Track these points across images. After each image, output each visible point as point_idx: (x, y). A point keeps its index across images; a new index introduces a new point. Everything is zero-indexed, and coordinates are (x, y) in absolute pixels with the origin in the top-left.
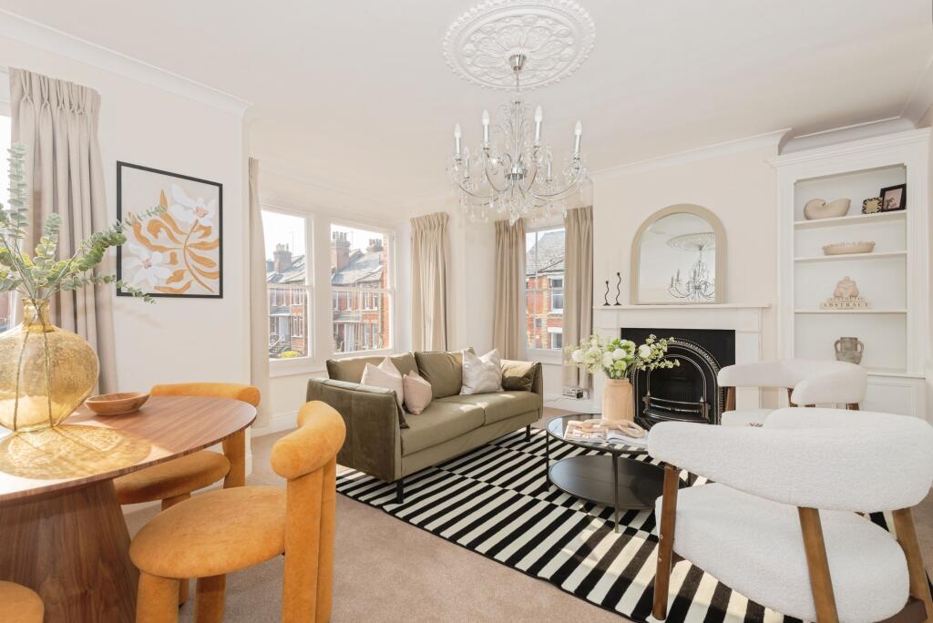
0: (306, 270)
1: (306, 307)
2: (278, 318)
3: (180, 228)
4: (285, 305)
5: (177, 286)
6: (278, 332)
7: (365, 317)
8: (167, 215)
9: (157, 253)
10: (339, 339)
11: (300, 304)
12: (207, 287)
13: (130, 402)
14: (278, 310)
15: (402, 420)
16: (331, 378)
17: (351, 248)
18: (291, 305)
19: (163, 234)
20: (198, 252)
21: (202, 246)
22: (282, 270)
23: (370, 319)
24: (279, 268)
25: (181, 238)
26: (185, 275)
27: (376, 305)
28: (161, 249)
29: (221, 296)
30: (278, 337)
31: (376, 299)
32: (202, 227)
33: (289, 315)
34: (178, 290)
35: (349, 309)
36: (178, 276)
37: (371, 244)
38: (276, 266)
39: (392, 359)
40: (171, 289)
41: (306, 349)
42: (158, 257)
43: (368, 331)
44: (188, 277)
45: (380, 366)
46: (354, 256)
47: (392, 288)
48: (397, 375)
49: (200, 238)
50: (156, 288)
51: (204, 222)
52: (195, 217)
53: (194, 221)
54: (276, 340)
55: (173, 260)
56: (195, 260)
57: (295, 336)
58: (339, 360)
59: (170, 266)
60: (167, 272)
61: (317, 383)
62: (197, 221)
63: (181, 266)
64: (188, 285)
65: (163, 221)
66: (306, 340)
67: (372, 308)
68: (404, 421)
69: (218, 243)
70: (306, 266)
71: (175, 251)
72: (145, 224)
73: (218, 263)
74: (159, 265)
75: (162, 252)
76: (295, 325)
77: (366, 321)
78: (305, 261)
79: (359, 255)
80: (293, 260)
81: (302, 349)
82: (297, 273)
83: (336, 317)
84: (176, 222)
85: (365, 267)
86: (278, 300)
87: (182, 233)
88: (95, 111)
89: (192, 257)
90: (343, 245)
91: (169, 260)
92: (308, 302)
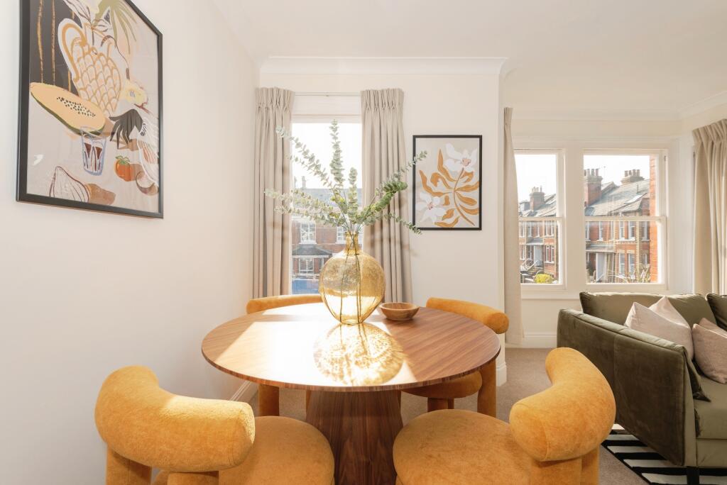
0: (557, 206)
1: (557, 238)
2: (533, 247)
3: (451, 177)
4: (539, 236)
5: (449, 222)
6: (533, 258)
7: (619, 247)
8: (444, 169)
9: (437, 197)
10: (591, 268)
11: (552, 235)
12: (470, 221)
13: (405, 312)
14: (531, 240)
15: (696, 388)
16: (585, 312)
17: (603, 182)
18: (544, 236)
19: (440, 182)
20: (464, 194)
21: (467, 189)
22: (537, 208)
23: (626, 249)
24: (534, 207)
25: (452, 184)
26: (454, 212)
27: (633, 235)
28: (439, 194)
29: (480, 229)
30: (533, 262)
31: (633, 230)
32: (467, 174)
33: (541, 244)
34: (450, 225)
35: (601, 239)
36: (449, 214)
37: (626, 175)
38: (532, 204)
39: (671, 300)
40: (445, 224)
41: (557, 274)
42: (437, 200)
43: (623, 260)
44: (456, 214)
45: (653, 308)
46: (605, 190)
47: (663, 215)
48: (681, 323)
49: (465, 182)
50: (435, 223)
51: (468, 169)
52: (462, 166)
53: (461, 169)
54: (530, 265)
55: (447, 203)
56: (463, 201)
57: (547, 262)
58: (595, 294)
59: (445, 206)
60: (443, 212)
61: (569, 315)
62: (463, 169)
63: (452, 206)
64: (456, 221)
65: (441, 174)
66: (557, 265)
67: (627, 238)
68: (700, 390)
69: (478, 184)
70: (557, 203)
71: (448, 195)
72: (429, 177)
73: (478, 201)
74: (437, 206)
75: (439, 197)
76: (548, 253)
77: (621, 251)
78: (556, 199)
79: (612, 187)
80: (546, 199)
81: (553, 272)
82: (549, 210)
83: (588, 246)
84: (449, 173)
85: (620, 198)
86: (534, 232)
87: (451, 180)
88: (401, 104)
89: (460, 199)
90: (595, 181)
91: (444, 202)
92: (559, 234)
